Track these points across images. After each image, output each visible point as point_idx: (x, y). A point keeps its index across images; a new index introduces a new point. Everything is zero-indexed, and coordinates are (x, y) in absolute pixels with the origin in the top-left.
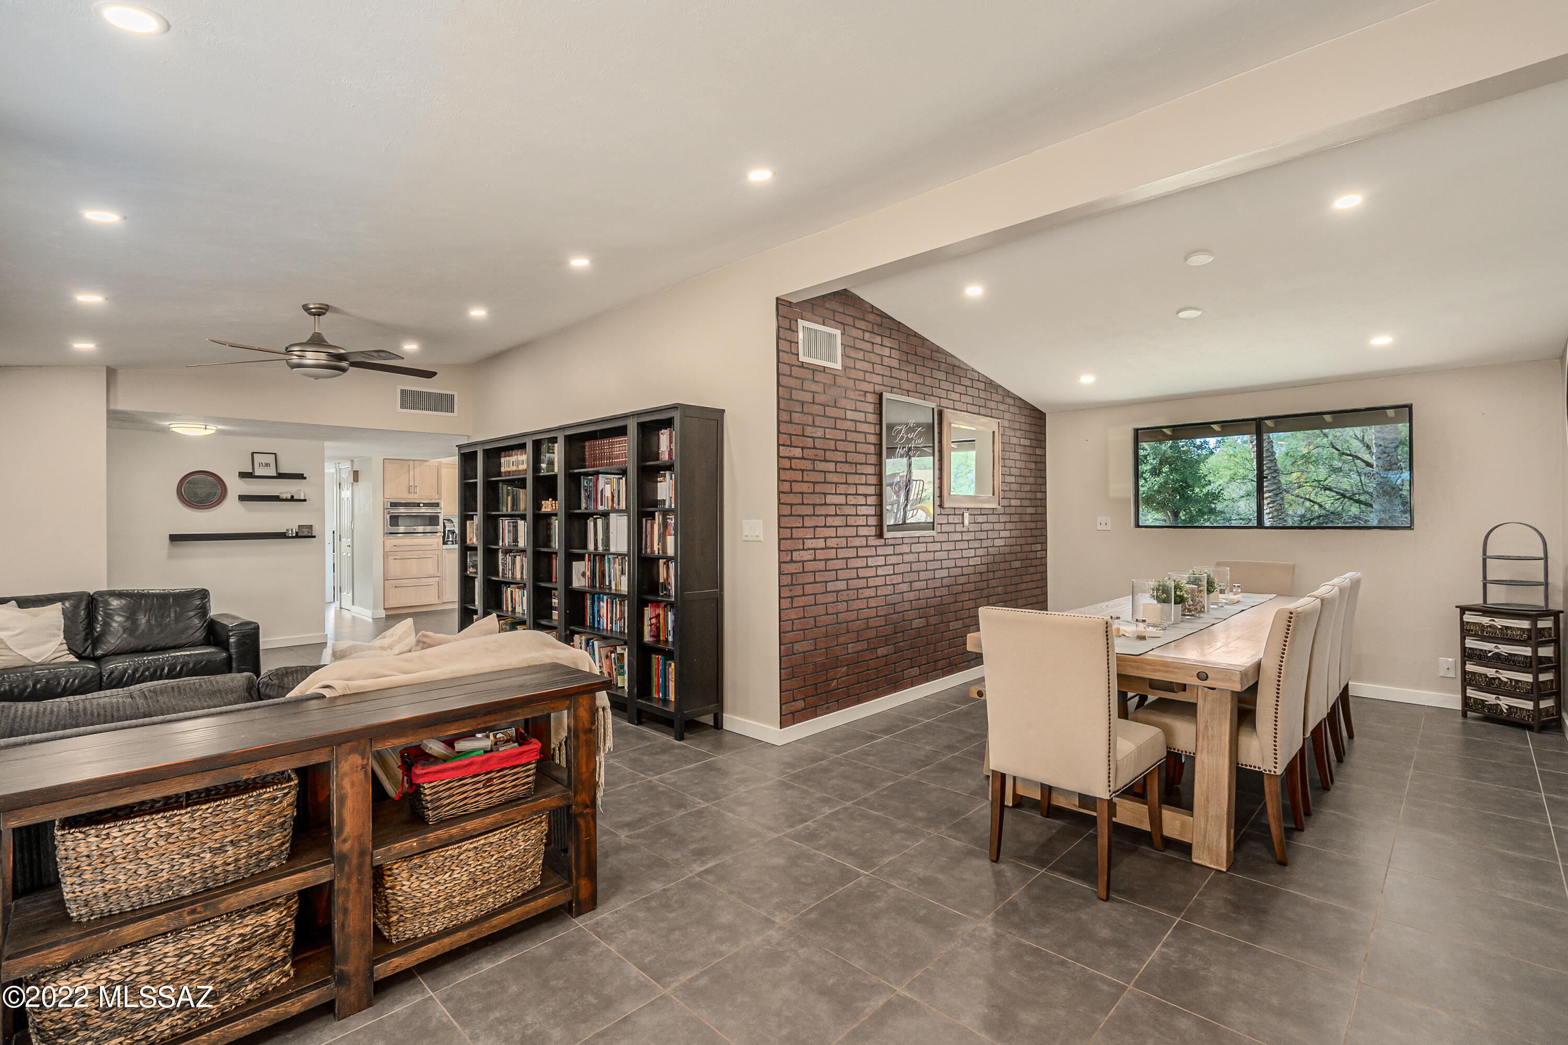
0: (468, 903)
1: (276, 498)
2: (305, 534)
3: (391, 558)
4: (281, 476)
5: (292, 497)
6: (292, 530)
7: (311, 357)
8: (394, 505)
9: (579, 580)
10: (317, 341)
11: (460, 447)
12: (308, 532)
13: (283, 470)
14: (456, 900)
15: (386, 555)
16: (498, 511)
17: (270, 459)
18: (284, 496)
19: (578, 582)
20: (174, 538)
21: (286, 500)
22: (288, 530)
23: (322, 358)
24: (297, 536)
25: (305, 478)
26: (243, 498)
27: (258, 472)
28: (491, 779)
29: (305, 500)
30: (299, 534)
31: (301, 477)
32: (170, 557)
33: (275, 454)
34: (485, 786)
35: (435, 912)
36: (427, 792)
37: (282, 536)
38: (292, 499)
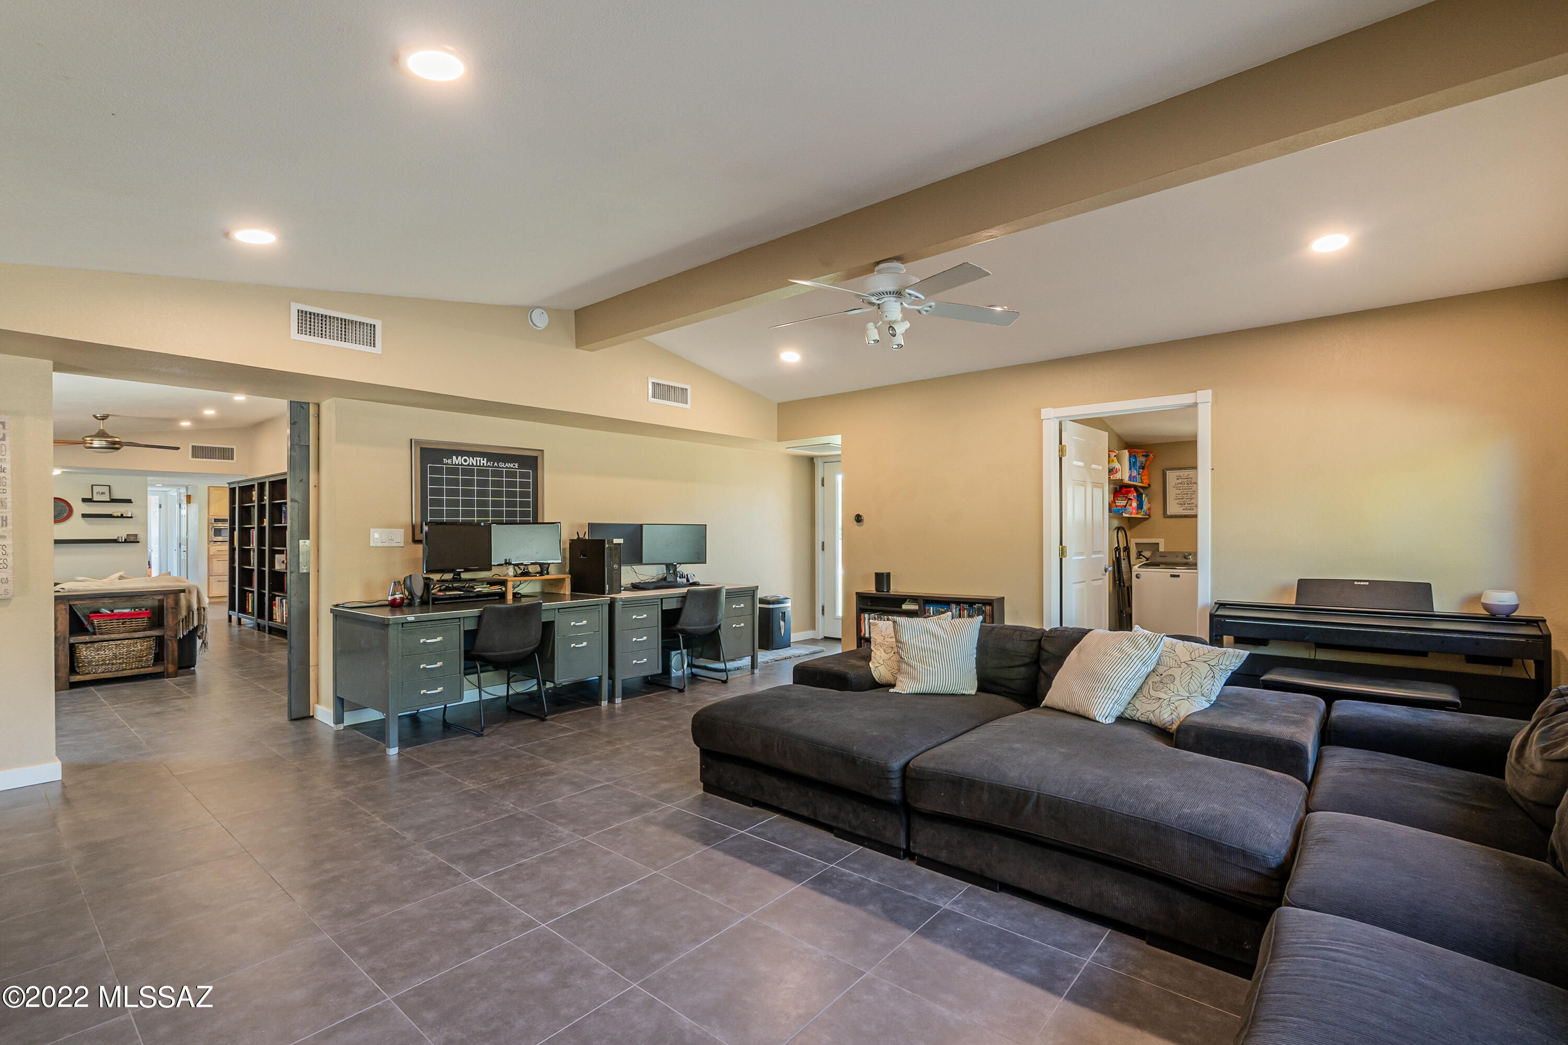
0: (113, 664)
1: (110, 516)
2: (132, 540)
3: (214, 560)
4: (113, 501)
5: (122, 515)
6: (122, 538)
7: (96, 443)
8: (216, 520)
9: (280, 565)
10: (101, 434)
11: (229, 484)
12: (134, 539)
13: (116, 497)
14: (107, 662)
15: (210, 558)
16: (251, 525)
17: (106, 489)
18: (115, 514)
19: (278, 567)
21: (117, 517)
22: (118, 537)
23: (104, 444)
24: (126, 541)
25: (132, 502)
26: (85, 516)
27: (95, 499)
28: (126, 622)
29: (131, 517)
30: (128, 540)
31: (129, 501)
33: (109, 486)
34: (123, 624)
35: (98, 665)
36: (95, 623)
37: (115, 541)
38: (122, 516)
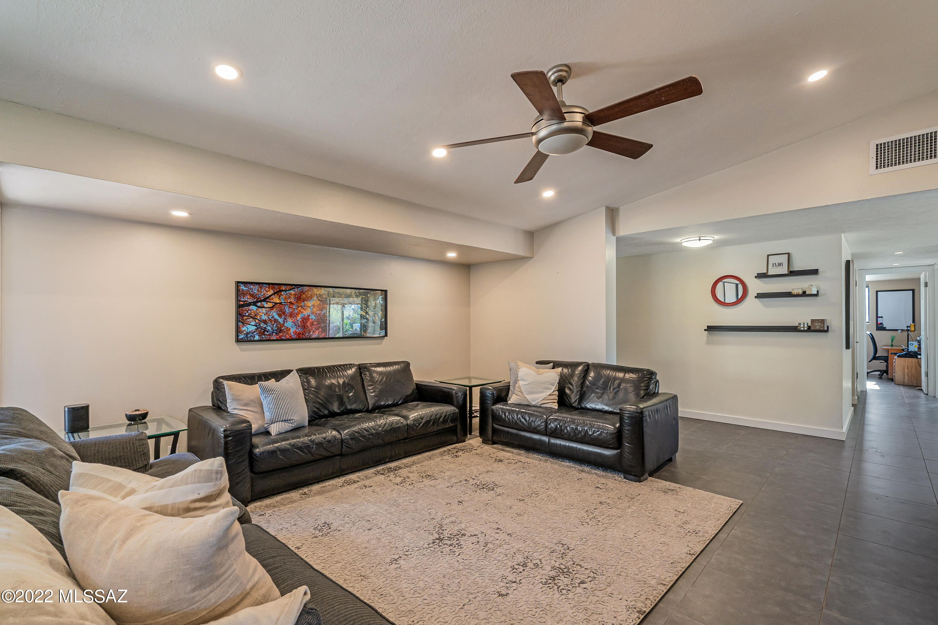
1: (789, 295)
2: (818, 328)
4: (792, 273)
5: (804, 292)
6: (804, 323)
12: (820, 326)
13: (796, 268)
17: (784, 259)
18: (795, 292)
20: (710, 329)
21: (797, 295)
22: (800, 324)
24: (809, 329)
25: (818, 273)
26: (760, 296)
27: (771, 273)
29: (818, 294)
30: (812, 328)
31: (815, 272)
32: (708, 342)
33: (788, 254)
37: (794, 329)
38: (804, 294)
